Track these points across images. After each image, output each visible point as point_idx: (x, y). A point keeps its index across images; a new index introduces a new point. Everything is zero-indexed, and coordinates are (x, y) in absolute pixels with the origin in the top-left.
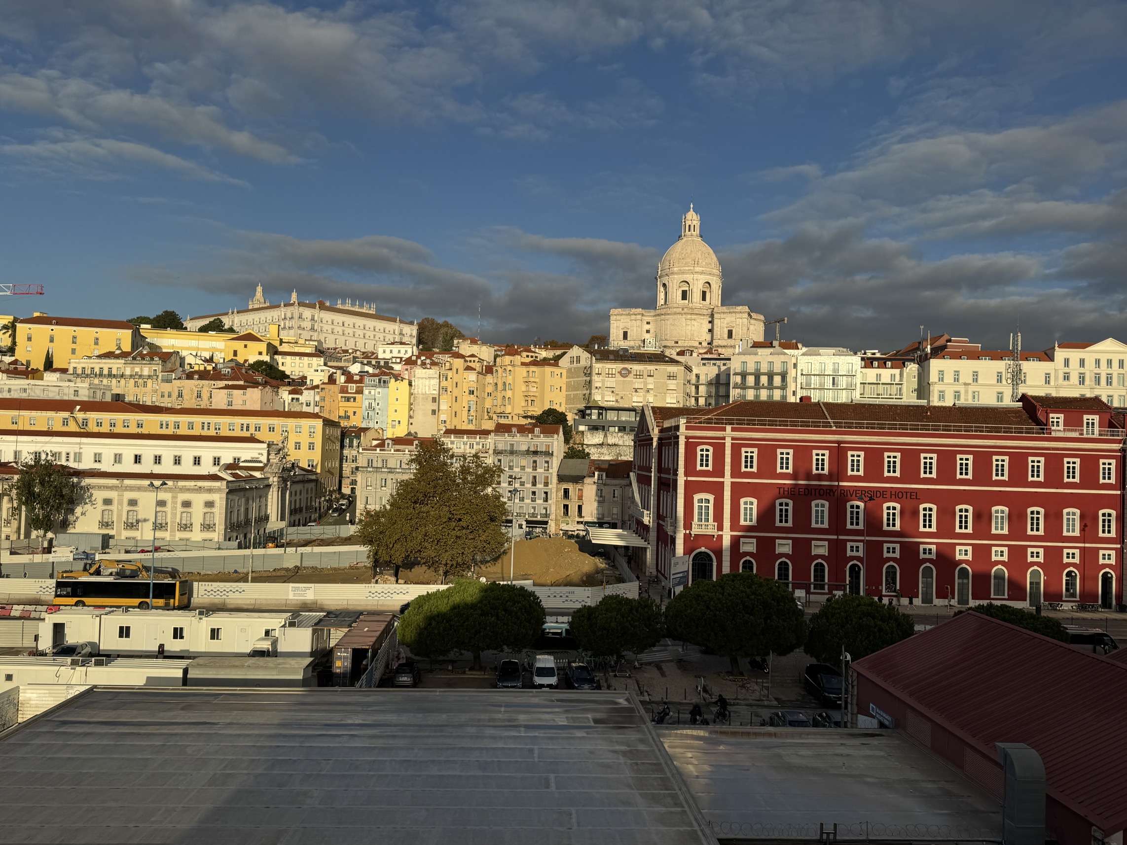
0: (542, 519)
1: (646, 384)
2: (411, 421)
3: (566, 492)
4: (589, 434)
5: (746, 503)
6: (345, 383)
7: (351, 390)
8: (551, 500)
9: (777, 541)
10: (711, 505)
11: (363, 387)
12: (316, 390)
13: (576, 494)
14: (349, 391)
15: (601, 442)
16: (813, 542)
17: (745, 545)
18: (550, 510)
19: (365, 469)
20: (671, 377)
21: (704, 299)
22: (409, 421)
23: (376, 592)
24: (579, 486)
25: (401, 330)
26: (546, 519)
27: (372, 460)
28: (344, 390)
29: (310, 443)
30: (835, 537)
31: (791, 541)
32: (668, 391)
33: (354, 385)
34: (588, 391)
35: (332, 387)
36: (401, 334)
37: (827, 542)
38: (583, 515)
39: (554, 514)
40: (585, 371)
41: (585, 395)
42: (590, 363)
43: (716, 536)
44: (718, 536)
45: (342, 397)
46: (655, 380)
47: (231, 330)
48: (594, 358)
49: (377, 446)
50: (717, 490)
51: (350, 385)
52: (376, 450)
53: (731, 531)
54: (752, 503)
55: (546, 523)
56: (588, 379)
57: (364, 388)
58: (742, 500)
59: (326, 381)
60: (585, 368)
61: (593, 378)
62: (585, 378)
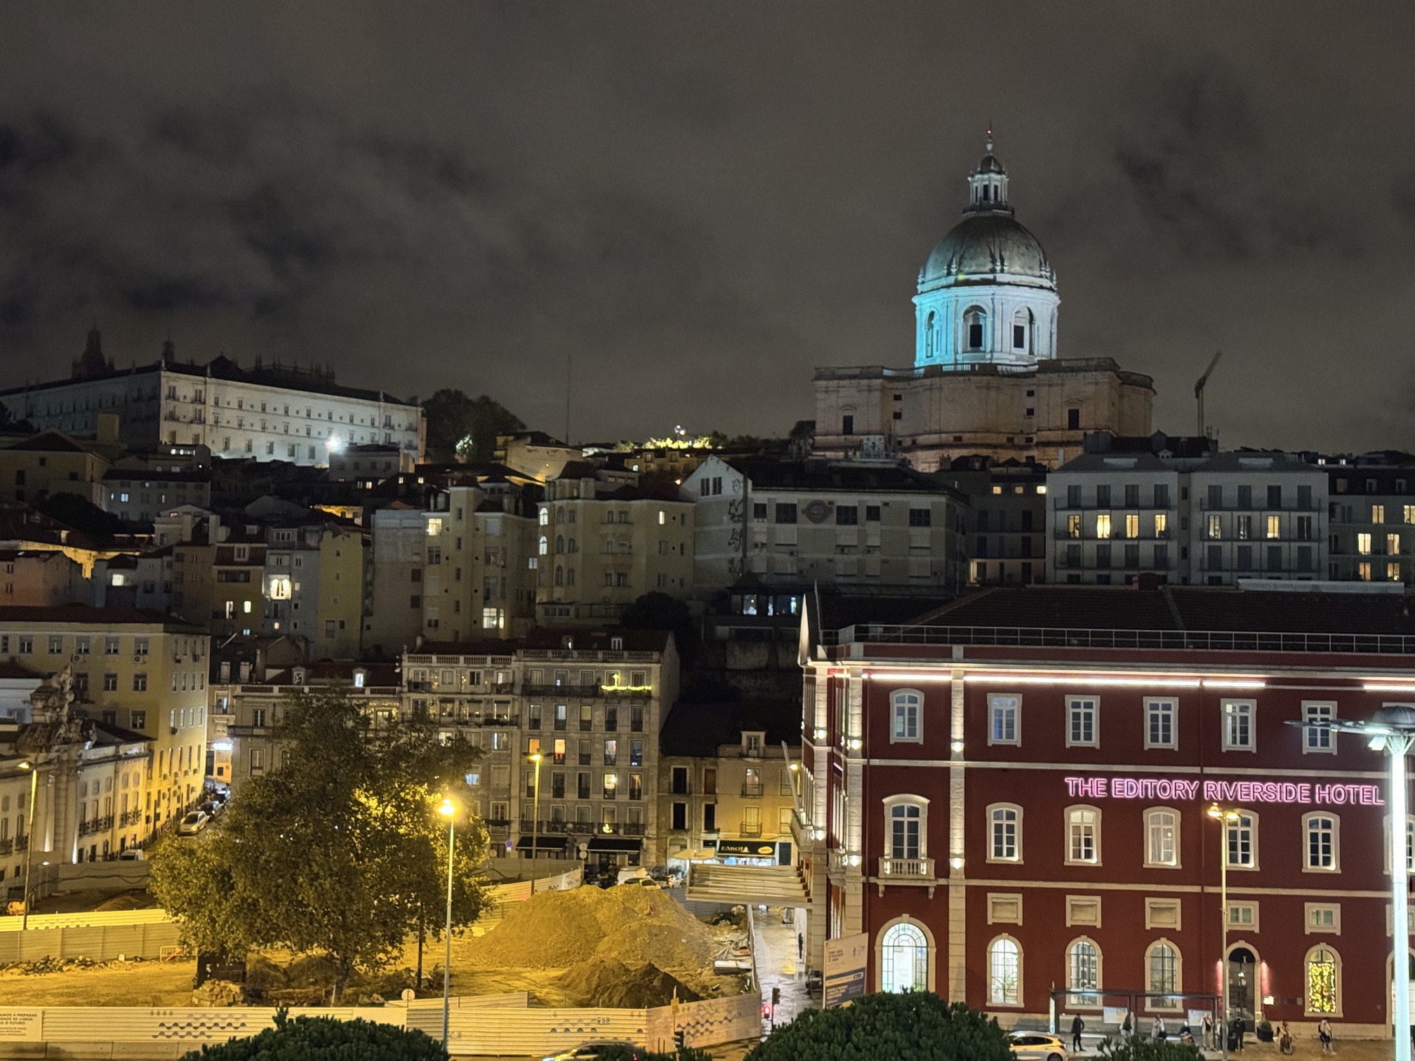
0: (626, 837)
1: (863, 535)
2: (368, 621)
3: (680, 775)
4: (737, 648)
5: (998, 815)
6: (227, 541)
7: (239, 556)
8: (647, 794)
9: (1068, 897)
10: (922, 821)
11: (264, 550)
12: (166, 559)
13: (700, 781)
14: (236, 559)
15: (763, 664)
16: (1148, 900)
17: (998, 907)
18: (646, 816)
19: (248, 732)
20: (920, 518)
21: (1019, 343)
22: (362, 621)
23: (176, 1025)
24: (707, 764)
25: (388, 418)
26: (637, 837)
27: (262, 713)
28: (224, 557)
29: (137, 676)
30: (1197, 889)
31: (1098, 899)
32: (914, 552)
33: (246, 546)
34: (740, 554)
35: (199, 551)
36: (388, 425)
37: (1179, 901)
38: (716, 827)
39: (654, 826)
40: (733, 511)
41: (732, 561)
42: (741, 492)
43: (932, 890)
44: (938, 888)
45: (220, 572)
46: (884, 528)
47: (24, 427)
48: (750, 483)
49: (275, 681)
50: (936, 785)
51: (237, 545)
52: (271, 690)
53: (967, 877)
54: (1011, 816)
55: (637, 845)
56: (739, 526)
57: (268, 552)
58: (992, 809)
59: (187, 537)
60: (732, 504)
61: (749, 525)
62: (733, 526)
